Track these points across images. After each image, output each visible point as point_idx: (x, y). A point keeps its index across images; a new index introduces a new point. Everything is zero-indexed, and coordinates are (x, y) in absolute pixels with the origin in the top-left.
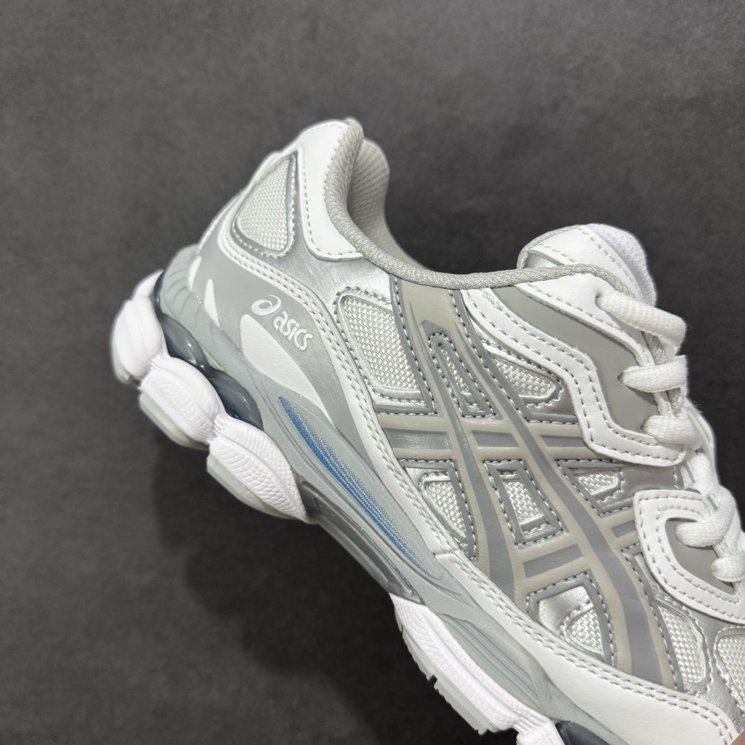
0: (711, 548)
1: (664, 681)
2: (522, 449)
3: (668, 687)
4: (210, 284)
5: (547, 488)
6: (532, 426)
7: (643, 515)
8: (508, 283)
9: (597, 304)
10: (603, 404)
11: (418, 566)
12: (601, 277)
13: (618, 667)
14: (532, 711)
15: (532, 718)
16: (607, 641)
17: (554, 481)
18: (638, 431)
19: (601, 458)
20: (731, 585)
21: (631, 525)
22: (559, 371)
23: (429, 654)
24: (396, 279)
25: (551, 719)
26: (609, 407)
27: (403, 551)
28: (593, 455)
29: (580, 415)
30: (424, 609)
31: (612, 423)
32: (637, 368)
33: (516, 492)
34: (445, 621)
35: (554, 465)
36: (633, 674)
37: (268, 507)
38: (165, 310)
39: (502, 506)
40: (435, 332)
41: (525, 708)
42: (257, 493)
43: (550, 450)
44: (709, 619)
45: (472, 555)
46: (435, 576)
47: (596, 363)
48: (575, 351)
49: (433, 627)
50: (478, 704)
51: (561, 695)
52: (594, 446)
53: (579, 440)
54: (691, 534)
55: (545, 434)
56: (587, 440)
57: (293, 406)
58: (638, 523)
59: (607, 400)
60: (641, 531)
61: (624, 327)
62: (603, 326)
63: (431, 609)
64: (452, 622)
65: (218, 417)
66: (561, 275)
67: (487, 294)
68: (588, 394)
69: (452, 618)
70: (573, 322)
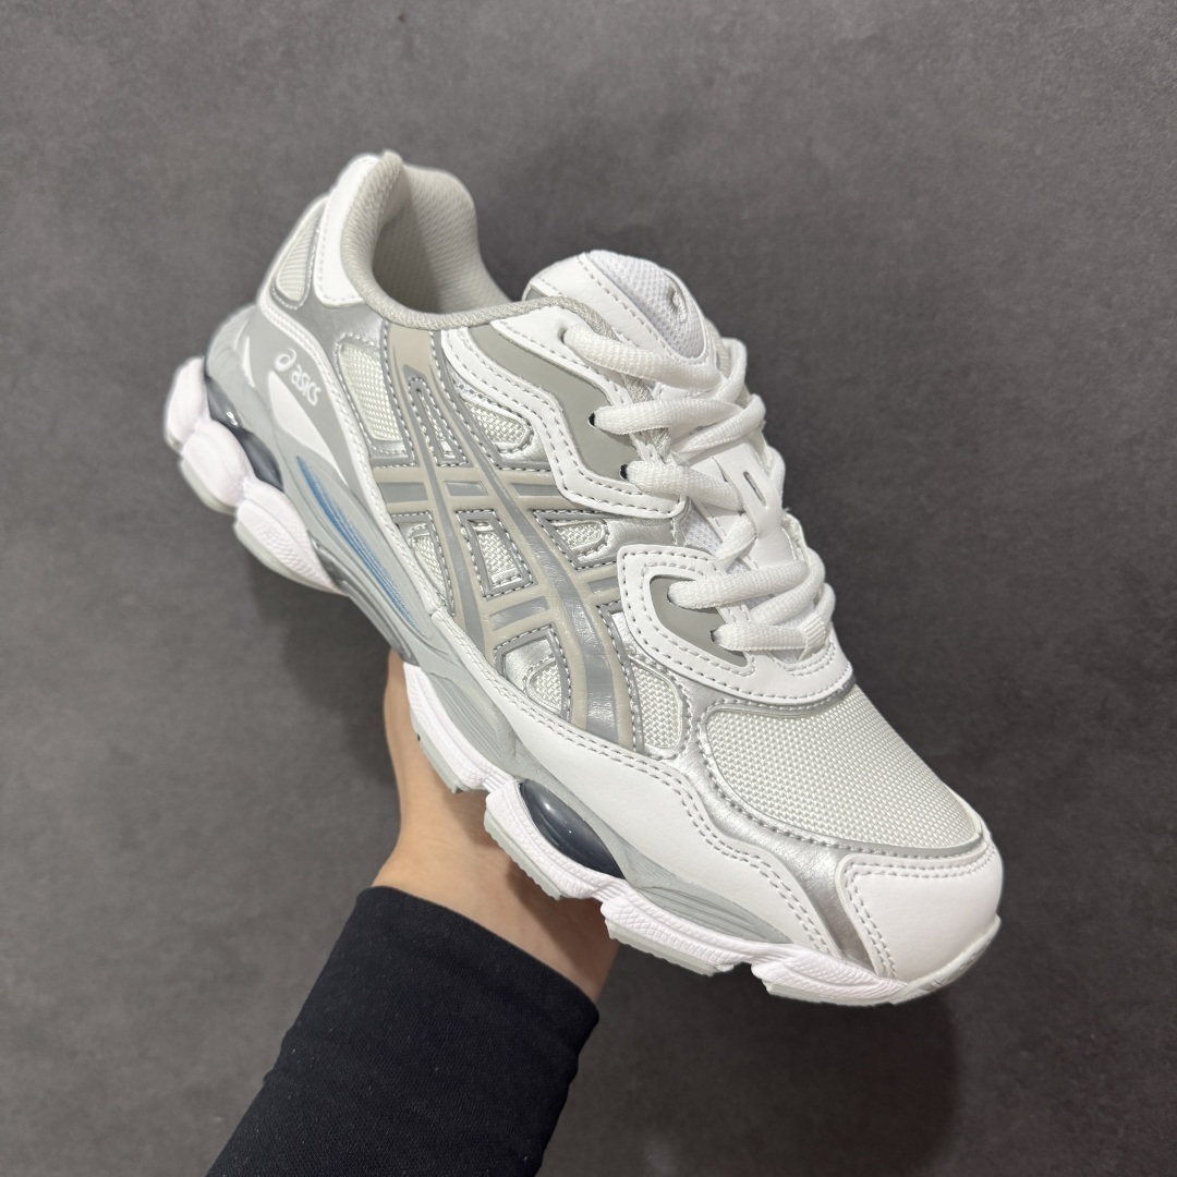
0: (713, 610)
1: (619, 741)
2: (491, 498)
3: (623, 746)
4: (248, 340)
5: (521, 540)
6: (506, 473)
7: (626, 572)
8: (483, 321)
9: (562, 339)
10: (572, 447)
11: (413, 626)
12: (568, 308)
13: (573, 722)
14: (495, 768)
15: (496, 775)
16: (566, 696)
17: (528, 531)
18: (619, 479)
19: (581, 509)
20: (740, 654)
21: (612, 581)
22: (527, 413)
23: (416, 713)
24: (387, 323)
25: (514, 777)
26: (579, 451)
27: (402, 612)
28: (571, 507)
29: (552, 462)
30: (418, 669)
31: (583, 469)
32: (608, 407)
33: (491, 546)
34: (433, 682)
35: (528, 515)
36: (587, 731)
37: (293, 573)
38: (211, 373)
39: (473, 558)
40: (415, 376)
41: (489, 764)
42: (278, 556)
43: (522, 499)
44: (703, 688)
45: (452, 612)
46: (427, 636)
47: (561, 404)
48: (538, 391)
49: (422, 686)
50: (448, 760)
51: (527, 754)
52: (568, 494)
53: (552, 488)
54: (683, 594)
55: (515, 481)
56: (560, 488)
57: (308, 465)
58: (620, 579)
59: (576, 444)
60: (622, 588)
61: (588, 364)
62: (567, 364)
63: (423, 670)
64: (436, 680)
65: (246, 479)
66: (531, 310)
67: (461, 333)
68: (557, 439)
69: (438, 677)
70: (536, 359)
